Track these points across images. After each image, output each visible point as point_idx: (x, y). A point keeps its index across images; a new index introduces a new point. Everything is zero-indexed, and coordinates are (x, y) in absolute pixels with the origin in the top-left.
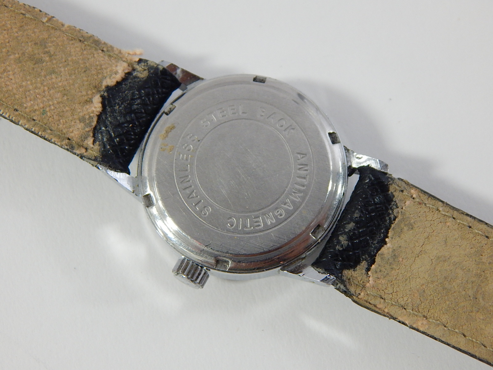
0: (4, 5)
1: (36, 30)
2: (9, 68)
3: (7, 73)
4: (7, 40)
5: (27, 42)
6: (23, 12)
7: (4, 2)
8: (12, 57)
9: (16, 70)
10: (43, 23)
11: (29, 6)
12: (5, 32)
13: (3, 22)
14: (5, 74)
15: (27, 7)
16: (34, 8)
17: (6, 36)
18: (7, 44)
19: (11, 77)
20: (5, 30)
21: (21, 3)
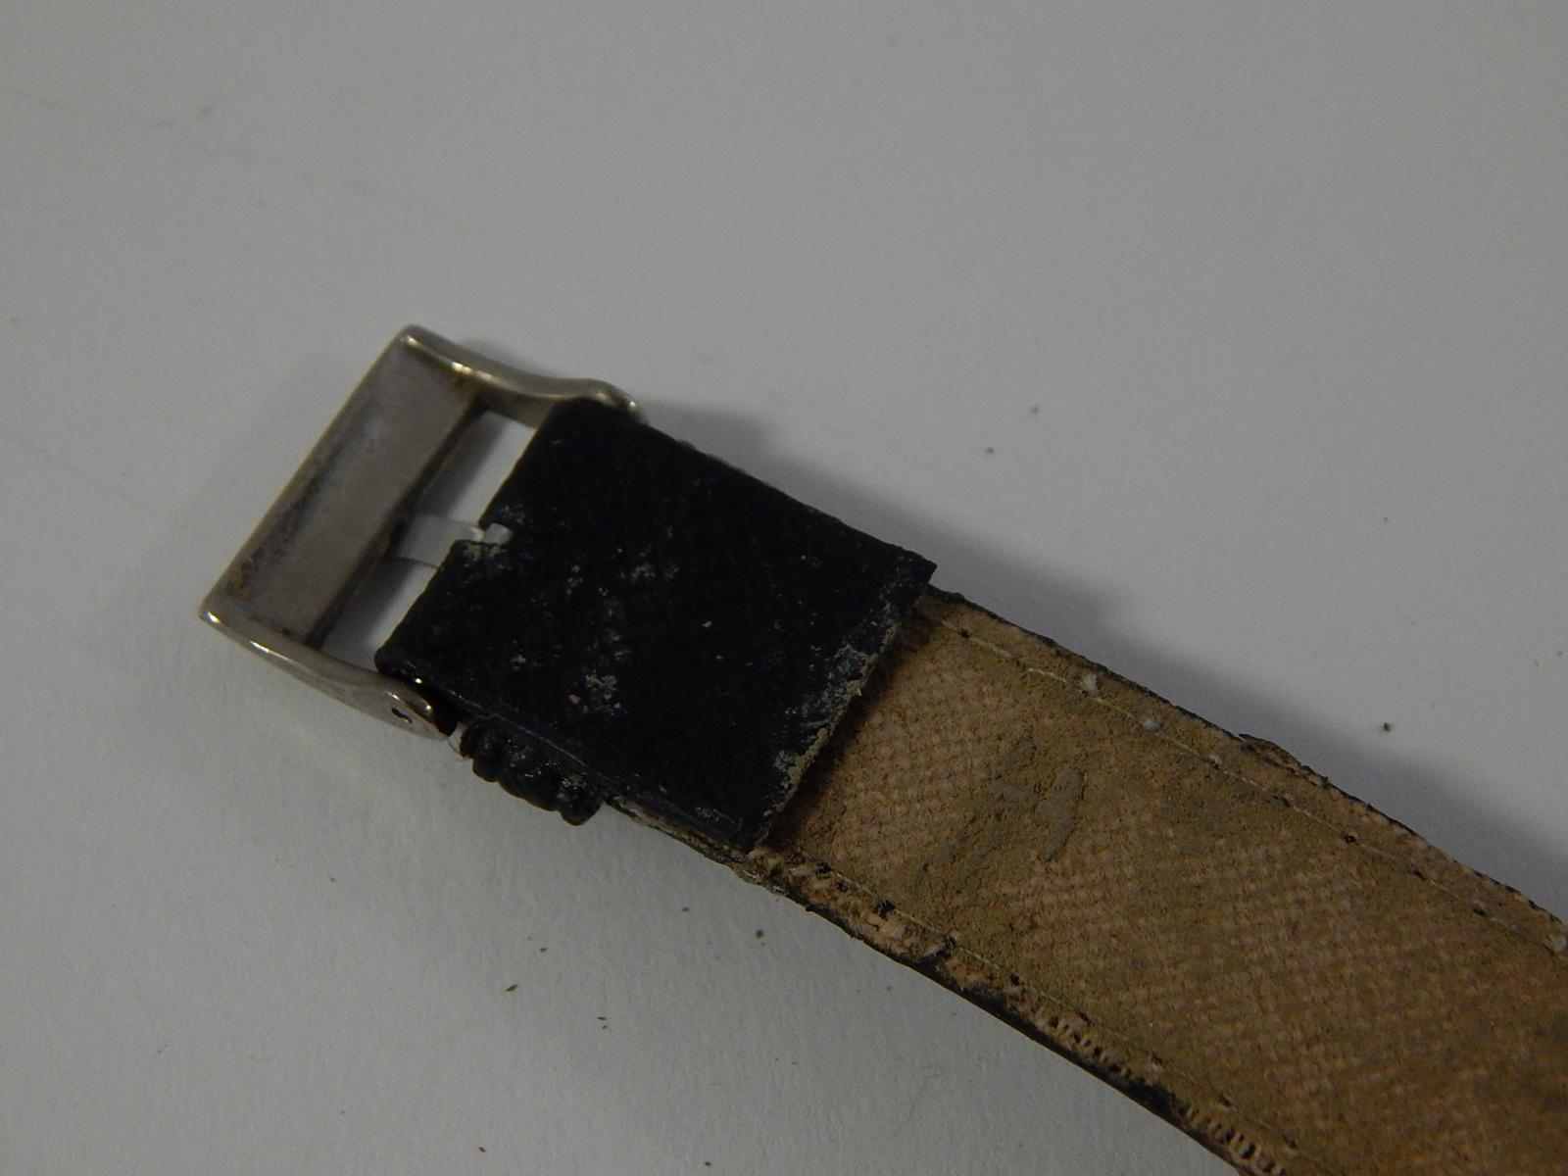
0: (1413, 869)
1: (1534, 980)
2: (1458, 1116)
3: (1451, 1133)
4: (1443, 1011)
5: (1511, 1024)
6: (1482, 906)
7: (1413, 860)
8: (1466, 1075)
9: (1481, 1128)
10: (1552, 953)
11: (1497, 883)
12: (1434, 977)
13: (1424, 941)
14: (1445, 1137)
15: (1488, 884)
16: (1511, 890)
17: (1440, 994)
18: (1447, 1026)
19: (1467, 1149)
20: (1432, 970)
21: (1466, 871)
